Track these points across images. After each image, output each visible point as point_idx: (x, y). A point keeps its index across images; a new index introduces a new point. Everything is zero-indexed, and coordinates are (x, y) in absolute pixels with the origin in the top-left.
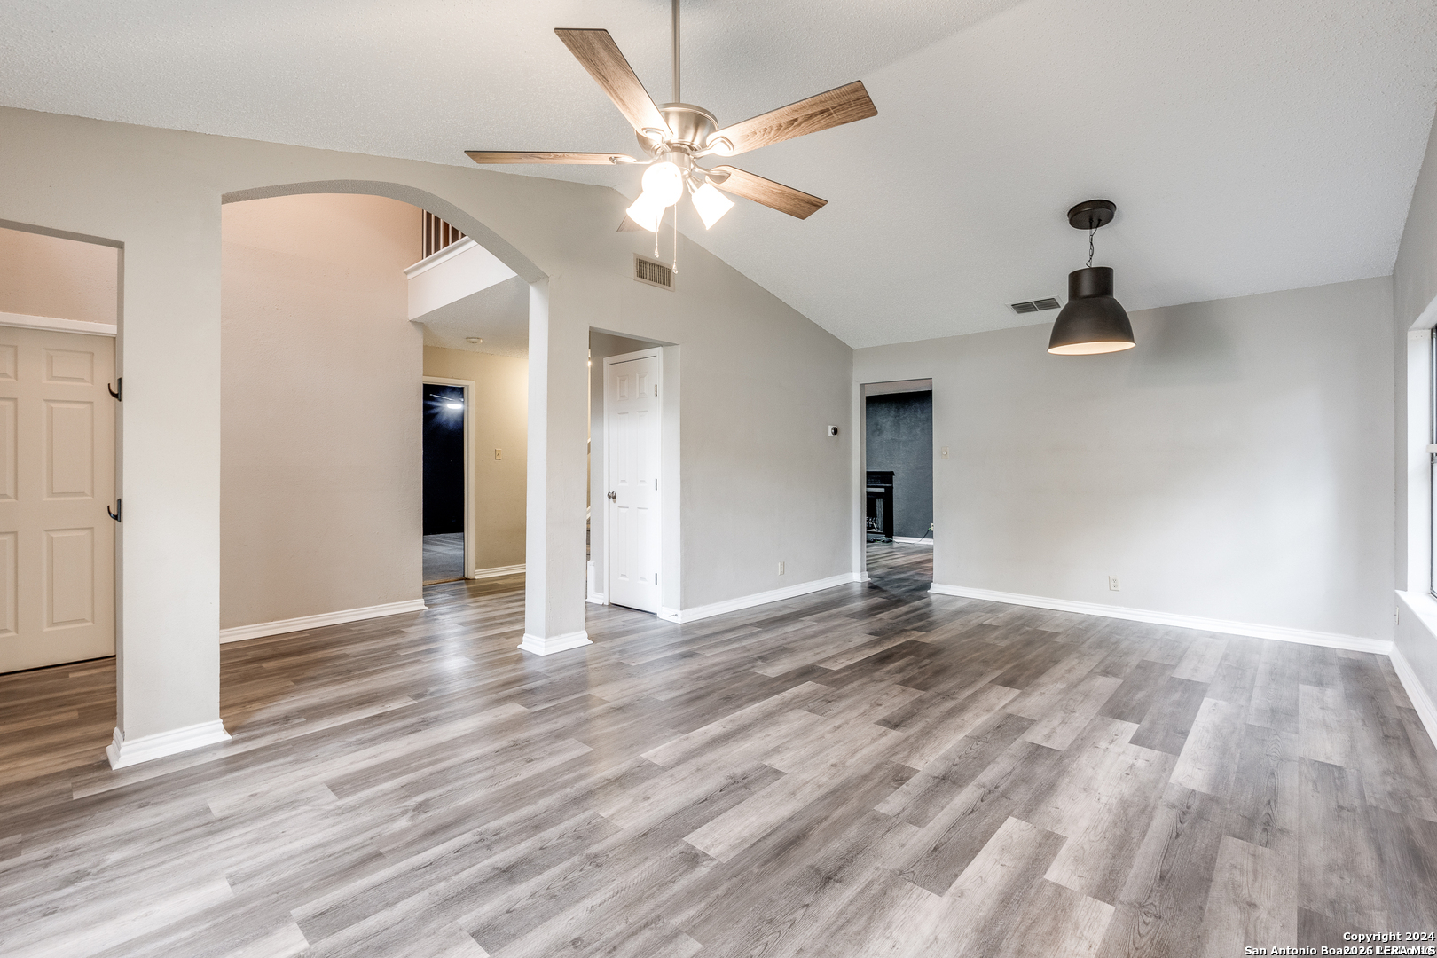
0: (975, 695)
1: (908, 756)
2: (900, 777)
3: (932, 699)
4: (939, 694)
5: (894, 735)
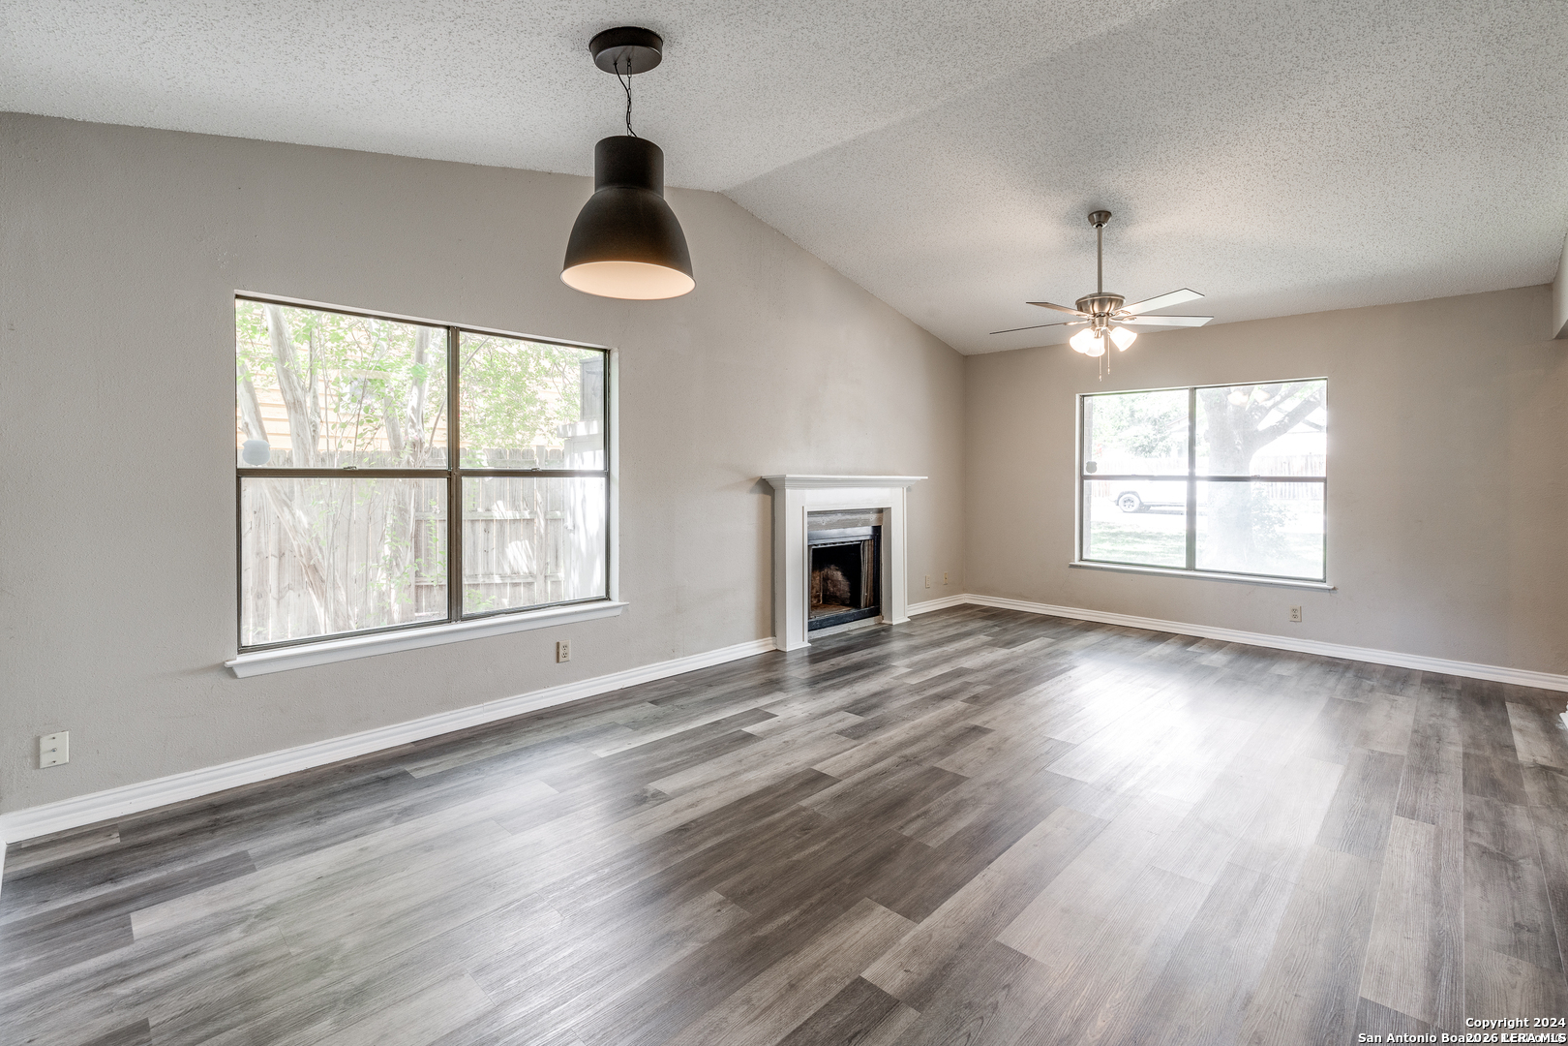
0: (874, 762)
1: (966, 709)
2: (975, 699)
3: (929, 756)
4: (918, 763)
5: (977, 721)
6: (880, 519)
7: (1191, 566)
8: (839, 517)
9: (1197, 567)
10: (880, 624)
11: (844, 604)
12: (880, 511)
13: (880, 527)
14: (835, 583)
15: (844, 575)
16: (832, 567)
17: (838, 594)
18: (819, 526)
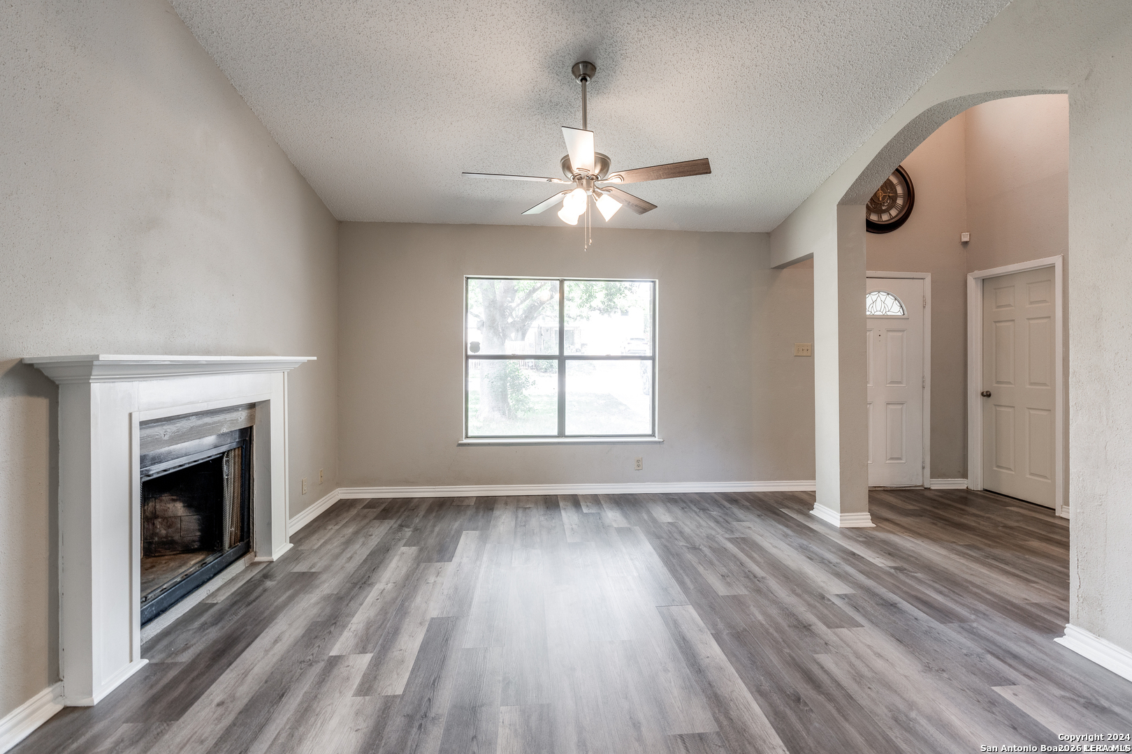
6: (252, 418)
7: (561, 433)
8: (194, 422)
9: (567, 433)
10: (254, 564)
11: (188, 550)
12: (252, 406)
13: (251, 428)
14: (169, 521)
15: (189, 505)
16: (166, 497)
17: (177, 537)
18: (158, 441)
